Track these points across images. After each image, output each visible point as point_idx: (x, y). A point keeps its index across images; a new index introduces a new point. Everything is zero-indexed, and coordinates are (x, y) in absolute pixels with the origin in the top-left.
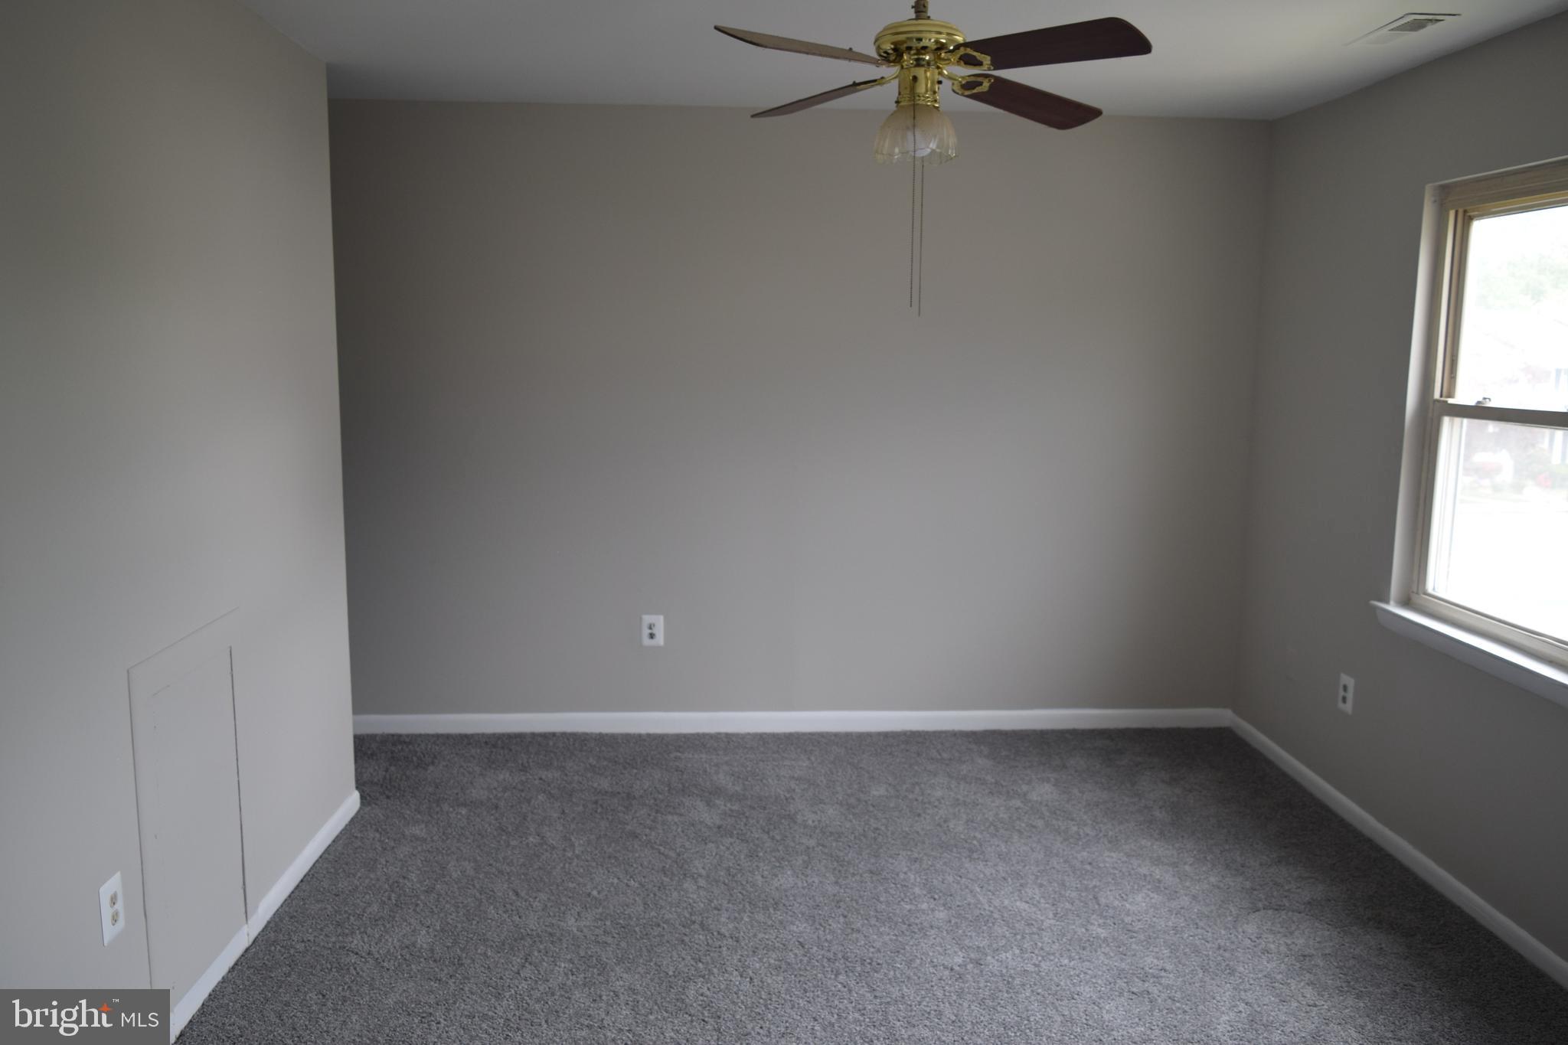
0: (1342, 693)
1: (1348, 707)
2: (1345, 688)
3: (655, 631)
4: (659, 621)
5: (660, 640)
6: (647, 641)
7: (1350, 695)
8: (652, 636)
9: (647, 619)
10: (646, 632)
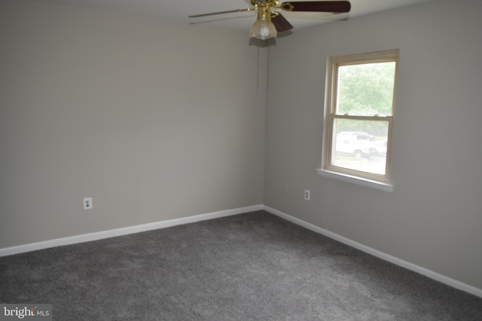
0: (306, 195)
1: (309, 199)
2: (307, 193)
3: (89, 203)
4: (90, 199)
5: (91, 207)
6: (85, 208)
7: (309, 195)
8: (88, 205)
9: (85, 199)
10: (85, 204)
